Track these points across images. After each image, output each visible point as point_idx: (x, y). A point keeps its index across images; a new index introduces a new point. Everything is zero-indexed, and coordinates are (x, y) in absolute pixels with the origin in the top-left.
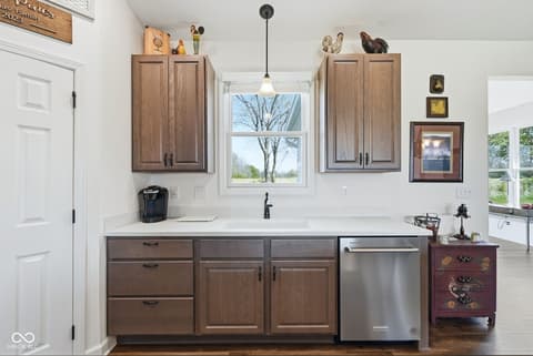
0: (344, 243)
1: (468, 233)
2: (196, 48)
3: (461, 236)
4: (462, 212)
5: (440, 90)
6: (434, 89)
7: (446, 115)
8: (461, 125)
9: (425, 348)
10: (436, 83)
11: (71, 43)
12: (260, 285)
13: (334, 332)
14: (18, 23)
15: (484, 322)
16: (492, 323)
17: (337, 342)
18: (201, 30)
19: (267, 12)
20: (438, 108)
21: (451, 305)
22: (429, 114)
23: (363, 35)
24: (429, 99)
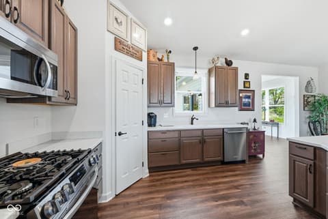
0: (225, 130)
1: (256, 128)
2: (168, 58)
3: (254, 129)
4: (255, 121)
5: (248, 79)
6: (246, 78)
7: (249, 87)
8: (254, 91)
9: (247, 162)
10: (247, 76)
11: (141, 61)
12: (200, 146)
13: (222, 159)
14: (132, 56)
15: (261, 156)
16: (263, 156)
17: (223, 163)
18: (170, 52)
19: (195, 49)
20: (247, 85)
21: (253, 151)
22: (244, 87)
23: (226, 59)
24: (244, 82)
